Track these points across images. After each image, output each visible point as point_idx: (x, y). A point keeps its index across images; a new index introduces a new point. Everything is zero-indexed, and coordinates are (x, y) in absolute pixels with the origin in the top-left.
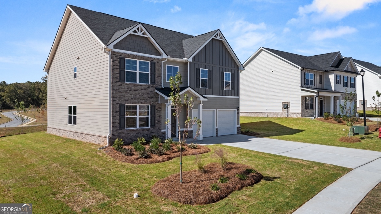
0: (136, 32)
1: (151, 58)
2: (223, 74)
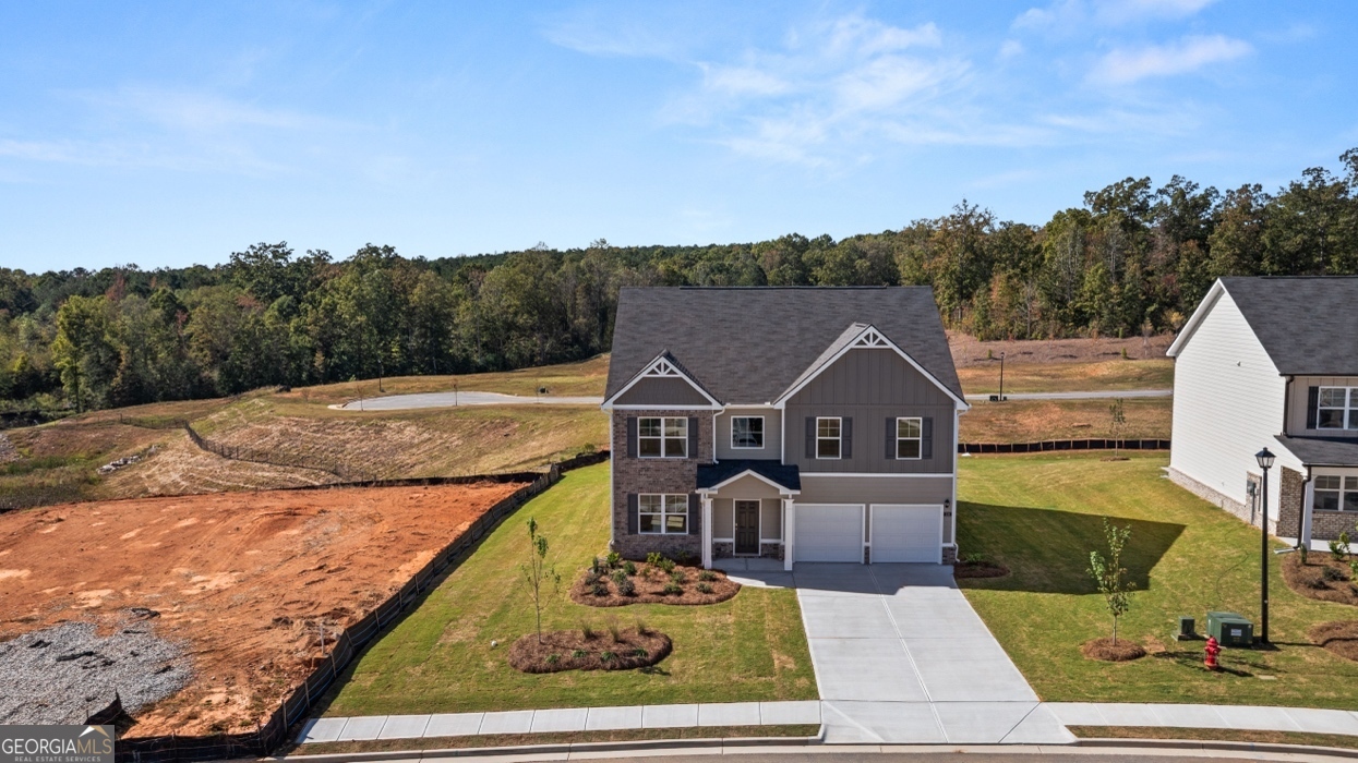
0: (656, 373)
1: (688, 411)
2: (890, 422)
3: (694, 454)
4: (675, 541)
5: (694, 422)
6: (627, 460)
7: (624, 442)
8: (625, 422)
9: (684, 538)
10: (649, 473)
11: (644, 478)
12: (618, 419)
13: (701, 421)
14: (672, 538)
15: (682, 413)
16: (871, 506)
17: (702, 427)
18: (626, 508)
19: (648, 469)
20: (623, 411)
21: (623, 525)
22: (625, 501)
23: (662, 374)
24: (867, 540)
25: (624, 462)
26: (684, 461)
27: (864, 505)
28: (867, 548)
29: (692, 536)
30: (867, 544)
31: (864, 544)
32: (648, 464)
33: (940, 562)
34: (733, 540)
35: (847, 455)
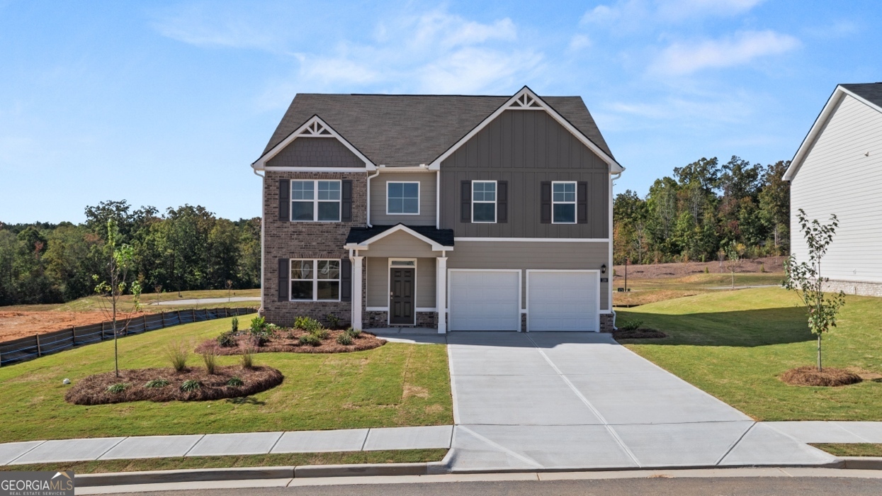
0: (309, 133)
1: (342, 174)
2: (546, 186)
3: (347, 217)
4: (327, 308)
5: (348, 184)
6: (278, 224)
7: (275, 204)
8: (277, 184)
9: (336, 305)
10: (301, 237)
11: (296, 242)
12: (270, 181)
13: (355, 183)
14: (324, 305)
15: (335, 175)
16: (528, 271)
17: (356, 190)
18: (277, 273)
19: (300, 233)
20: (275, 172)
21: (273, 291)
22: (276, 266)
23: (316, 134)
24: (524, 307)
25: (275, 225)
26: (338, 225)
27: (520, 271)
28: (524, 315)
29: (344, 303)
30: (524, 311)
31: (521, 311)
32: (300, 228)
33: (597, 329)
34: (388, 309)
35: (503, 218)
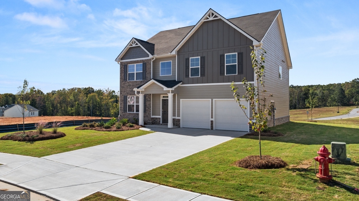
1: (143, 60)
2: (222, 56)
5: (144, 65)
6: (124, 82)
7: (123, 75)
11: (129, 89)
12: (122, 66)
13: (147, 64)
16: (214, 100)
18: (123, 102)
20: (123, 62)
21: (122, 109)
22: (123, 99)
23: (134, 45)
26: (141, 82)
27: (210, 100)
28: (212, 122)
30: (212, 119)
32: (130, 83)
33: (248, 130)
34: (160, 117)
35: (203, 75)
